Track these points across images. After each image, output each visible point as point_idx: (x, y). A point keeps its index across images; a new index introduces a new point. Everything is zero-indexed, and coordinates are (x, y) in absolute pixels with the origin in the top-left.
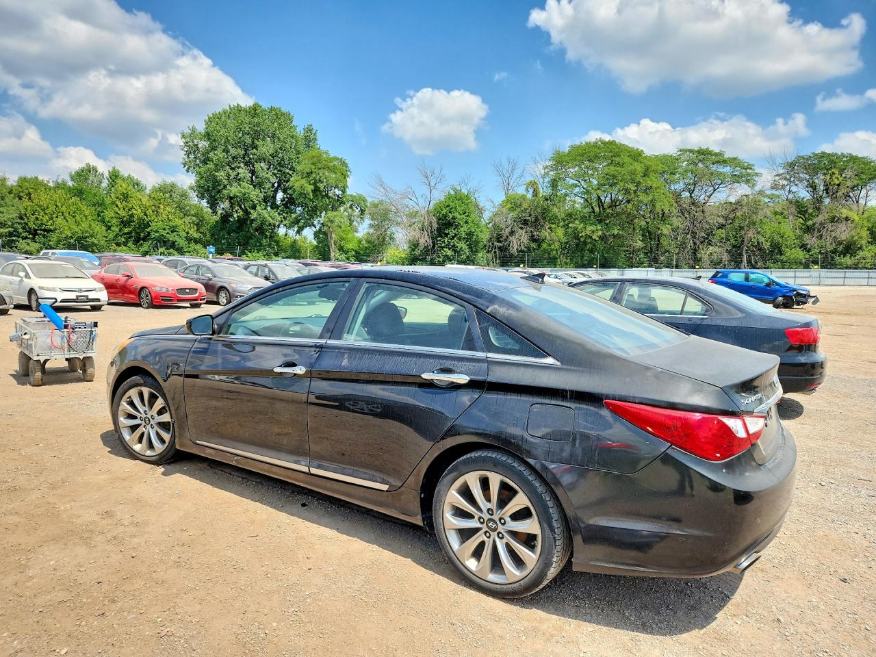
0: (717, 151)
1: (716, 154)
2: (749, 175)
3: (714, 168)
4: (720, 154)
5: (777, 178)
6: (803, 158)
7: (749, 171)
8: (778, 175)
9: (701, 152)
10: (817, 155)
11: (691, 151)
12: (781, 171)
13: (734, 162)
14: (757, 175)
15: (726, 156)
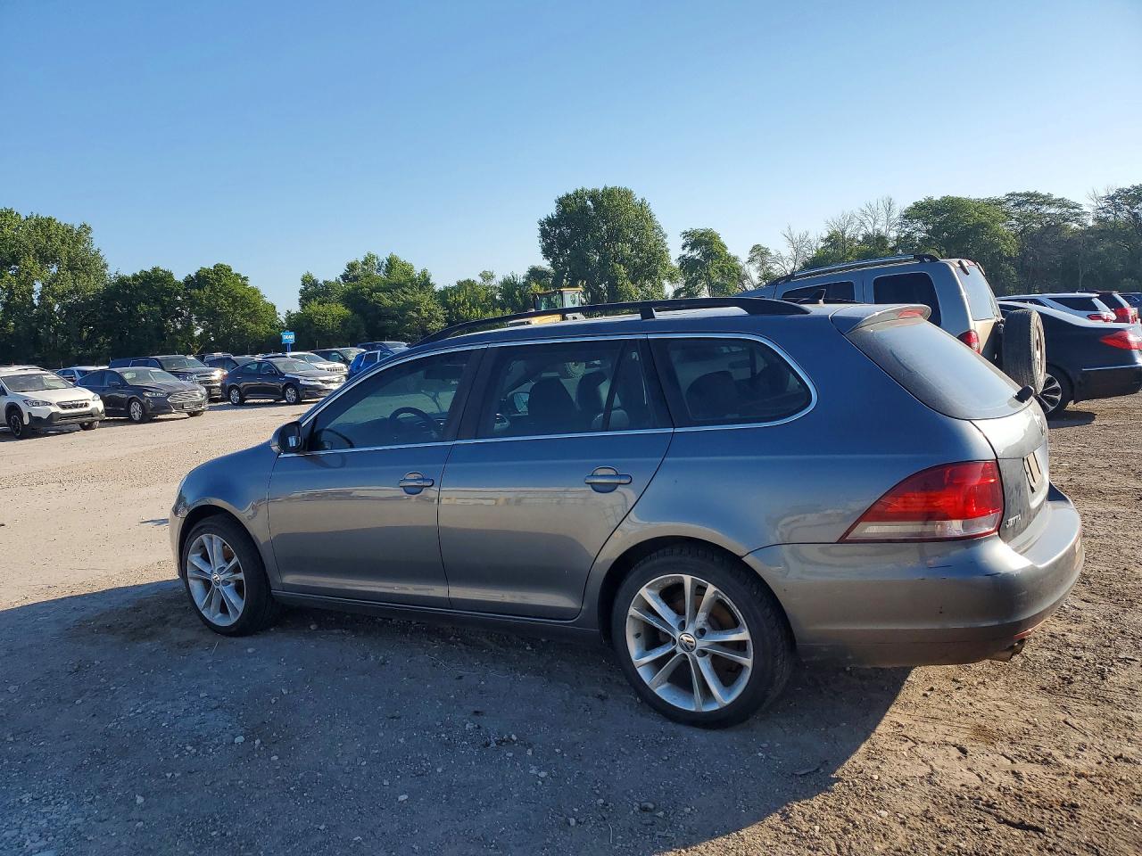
0: (1045, 193)
1: (1044, 197)
2: (1078, 214)
3: (1045, 209)
4: (1050, 195)
5: (1101, 211)
6: (1123, 191)
7: (1077, 210)
8: (1100, 209)
9: (1027, 194)
10: (1137, 188)
11: (1018, 195)
12: (1104, 205)
13: (1062, 203)
14: (1084, 213)
15: (1054, 198)
